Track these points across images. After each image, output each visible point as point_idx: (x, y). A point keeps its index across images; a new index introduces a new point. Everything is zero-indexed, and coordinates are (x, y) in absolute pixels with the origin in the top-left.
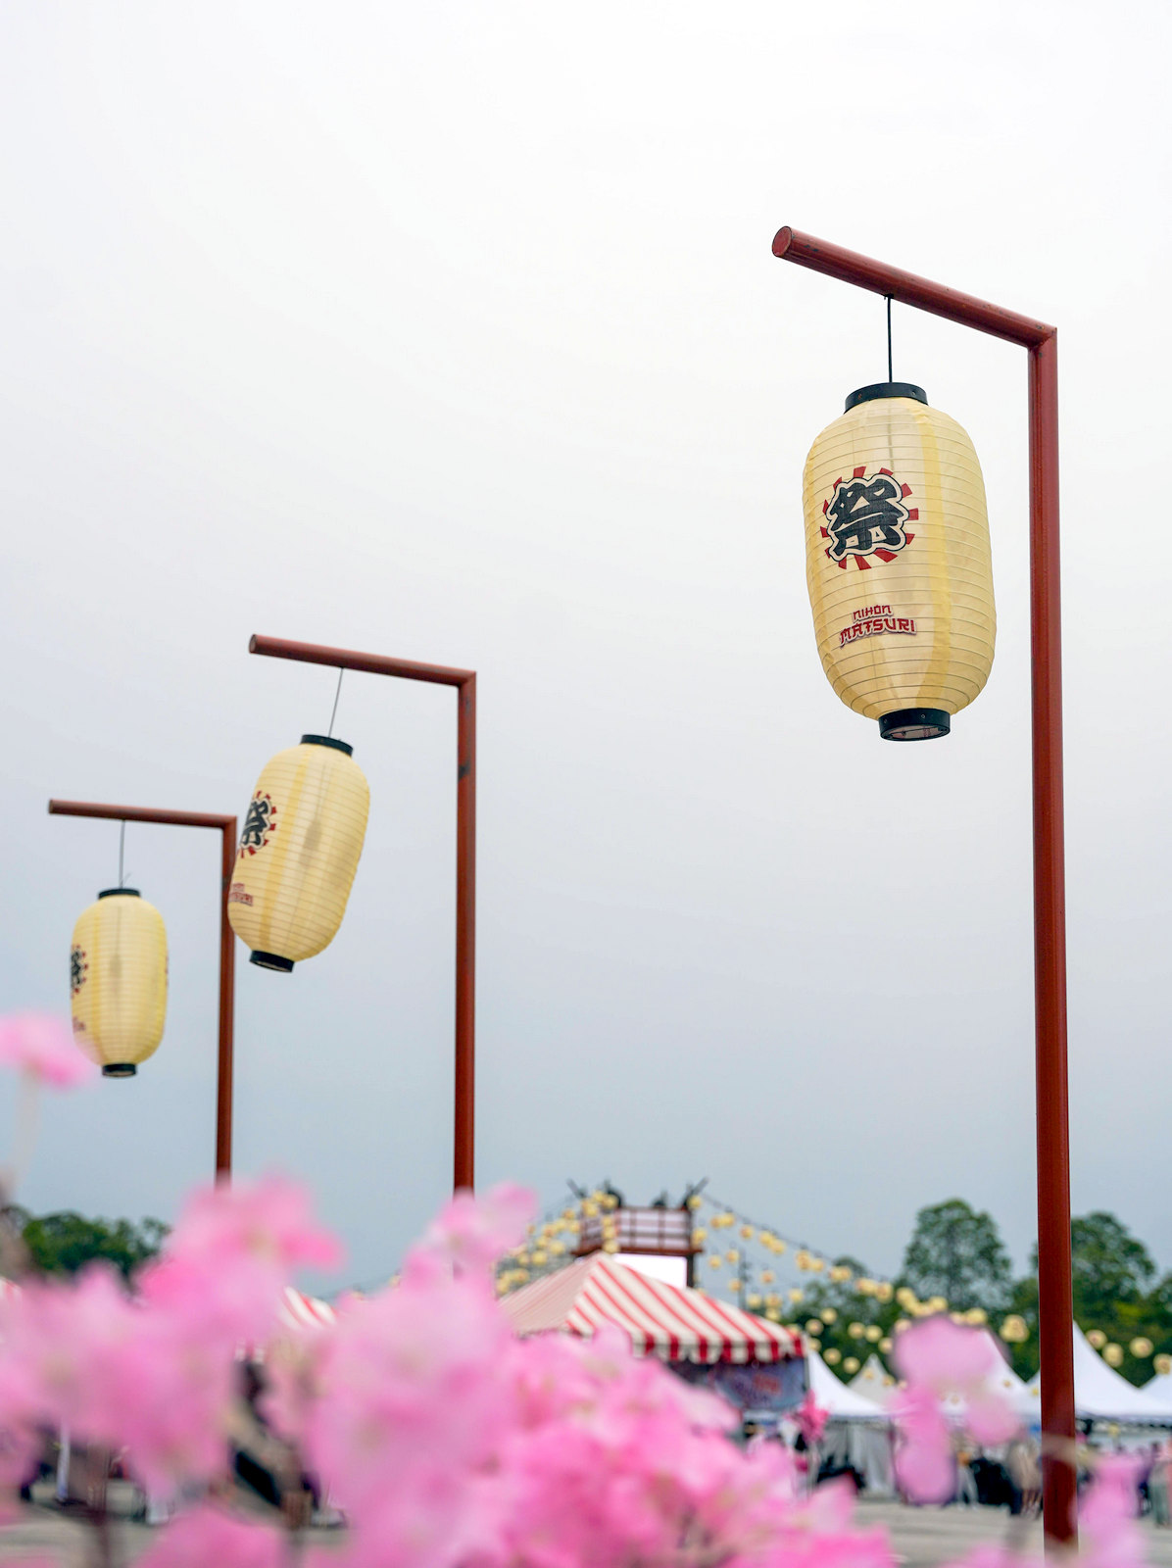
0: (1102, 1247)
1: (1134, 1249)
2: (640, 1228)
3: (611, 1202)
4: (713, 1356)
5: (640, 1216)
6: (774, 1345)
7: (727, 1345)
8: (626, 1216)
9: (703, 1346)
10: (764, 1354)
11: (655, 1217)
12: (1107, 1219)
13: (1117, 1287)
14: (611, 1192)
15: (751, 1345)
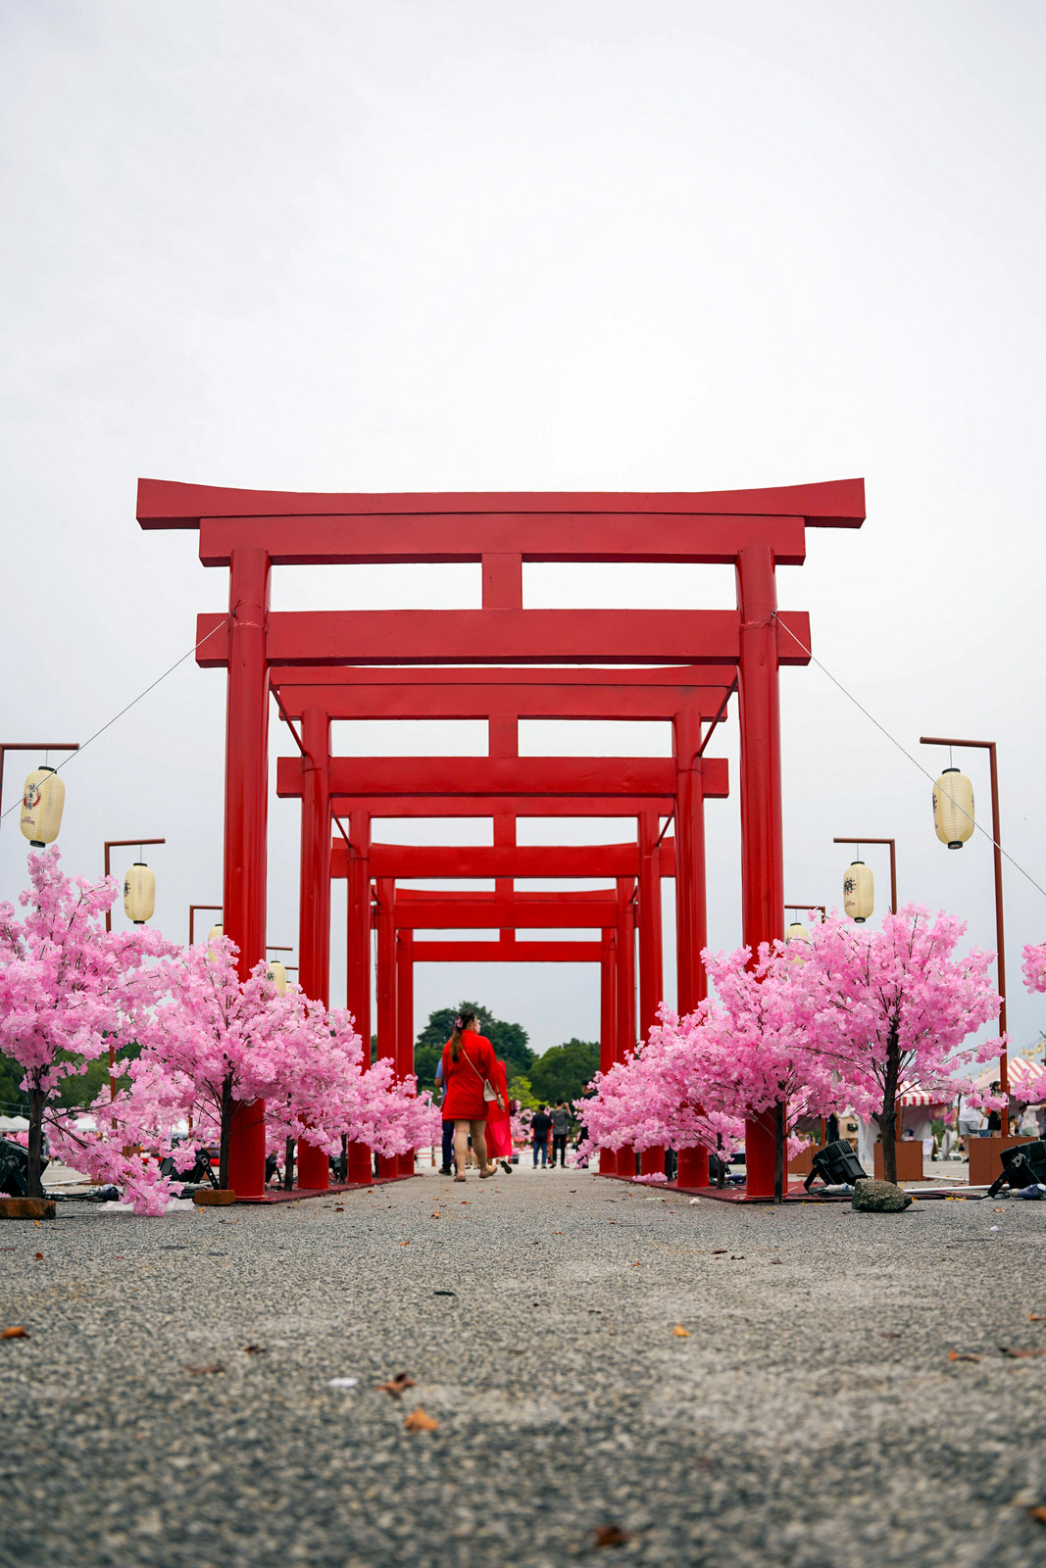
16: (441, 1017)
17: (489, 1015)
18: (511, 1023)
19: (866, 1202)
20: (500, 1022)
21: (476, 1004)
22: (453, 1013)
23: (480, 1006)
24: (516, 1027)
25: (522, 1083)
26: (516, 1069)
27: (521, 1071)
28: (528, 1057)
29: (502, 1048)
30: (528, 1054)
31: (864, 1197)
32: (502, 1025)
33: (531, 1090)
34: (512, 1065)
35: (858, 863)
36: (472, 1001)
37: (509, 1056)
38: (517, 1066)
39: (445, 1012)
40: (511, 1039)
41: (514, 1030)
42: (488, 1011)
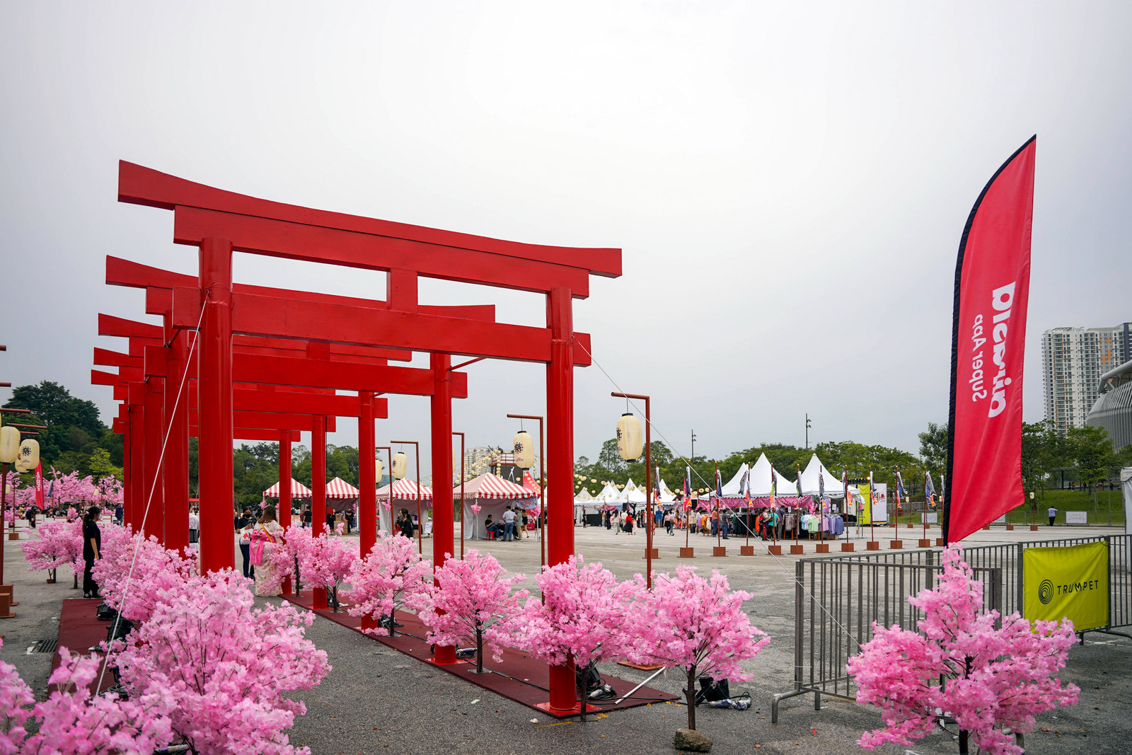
0: (658, 451)
1: (667, 451)
2: (507, 459)
3: (500, 452)
4: (514, 497)
5: (507, 455)
6: (529, 494)
7: (517, 495)
8: (504, 455)
9: (511, 495)
10: (526, 496)
11: (512, 455)
12: (660, 443)
13: (663, 462)
14: (499, 449)
15: (523, 494)
16: (24, 392)
17: (67, 393)
18: (85, 400)
19: (688, 746)
20: (76, 399)
21: (56, 383)
22: (35, 389)
23: (59, 385)
24: (89, 404)
25: (102, 453)
26: (89, 437)
27: (94, 438)
28: (99, 428)
29: (78, 419)
30: (99, 425)
31: (687, 743)
32: (77, 401)
33: (110, 459)
34: (86, 433)
35: (522, 432)
36: (52, 381)
37: (82, 425)
38: (89, 434)
39: (28, 388)
40: (85, 413)
41: (88, 406)
42: (66, 390)
